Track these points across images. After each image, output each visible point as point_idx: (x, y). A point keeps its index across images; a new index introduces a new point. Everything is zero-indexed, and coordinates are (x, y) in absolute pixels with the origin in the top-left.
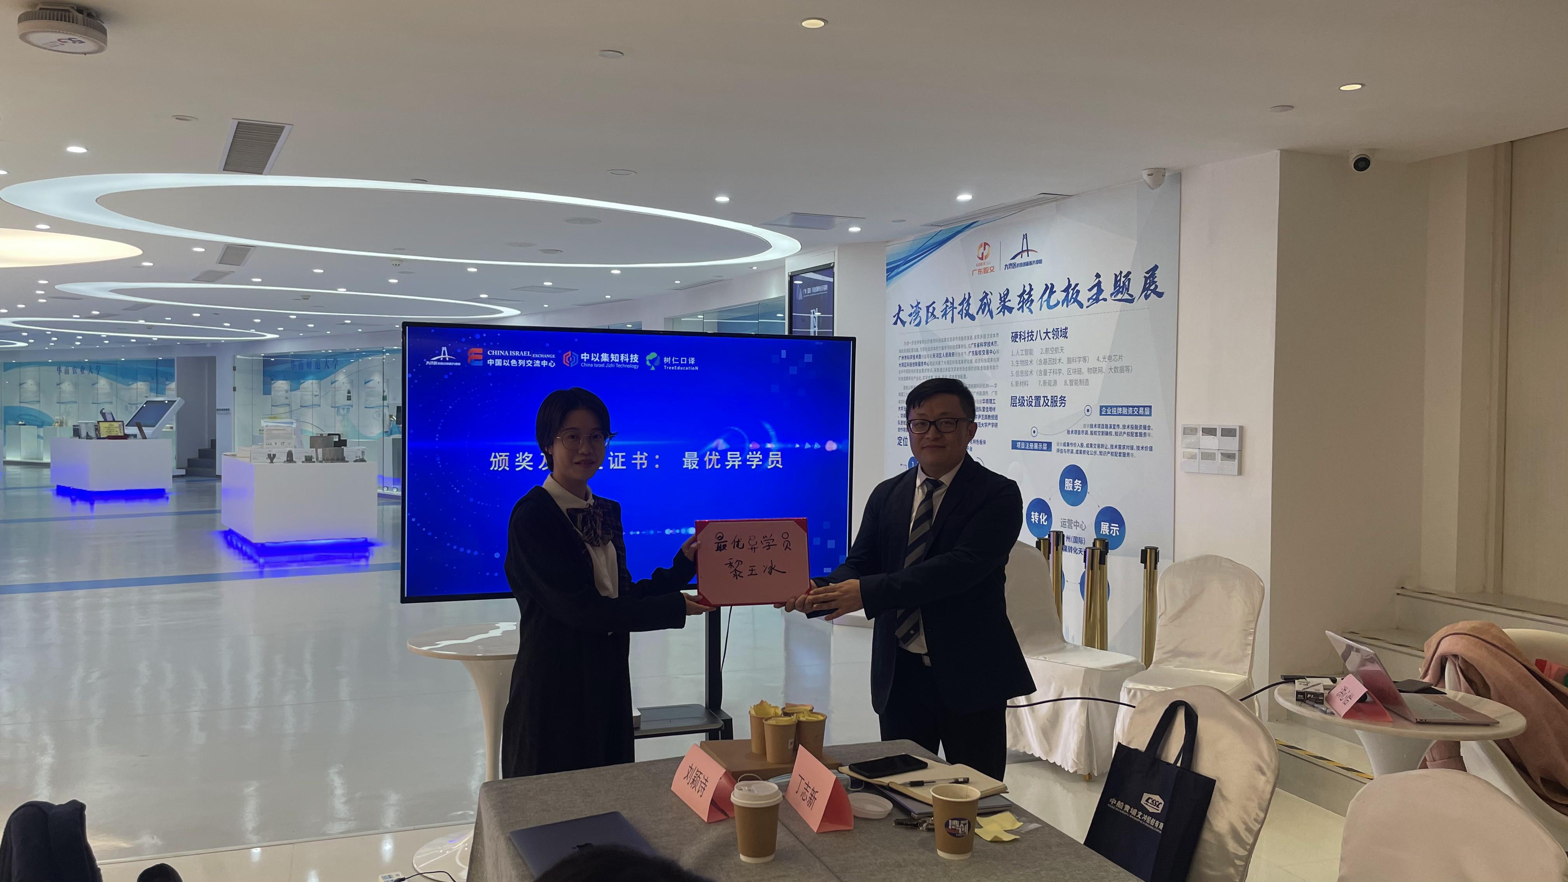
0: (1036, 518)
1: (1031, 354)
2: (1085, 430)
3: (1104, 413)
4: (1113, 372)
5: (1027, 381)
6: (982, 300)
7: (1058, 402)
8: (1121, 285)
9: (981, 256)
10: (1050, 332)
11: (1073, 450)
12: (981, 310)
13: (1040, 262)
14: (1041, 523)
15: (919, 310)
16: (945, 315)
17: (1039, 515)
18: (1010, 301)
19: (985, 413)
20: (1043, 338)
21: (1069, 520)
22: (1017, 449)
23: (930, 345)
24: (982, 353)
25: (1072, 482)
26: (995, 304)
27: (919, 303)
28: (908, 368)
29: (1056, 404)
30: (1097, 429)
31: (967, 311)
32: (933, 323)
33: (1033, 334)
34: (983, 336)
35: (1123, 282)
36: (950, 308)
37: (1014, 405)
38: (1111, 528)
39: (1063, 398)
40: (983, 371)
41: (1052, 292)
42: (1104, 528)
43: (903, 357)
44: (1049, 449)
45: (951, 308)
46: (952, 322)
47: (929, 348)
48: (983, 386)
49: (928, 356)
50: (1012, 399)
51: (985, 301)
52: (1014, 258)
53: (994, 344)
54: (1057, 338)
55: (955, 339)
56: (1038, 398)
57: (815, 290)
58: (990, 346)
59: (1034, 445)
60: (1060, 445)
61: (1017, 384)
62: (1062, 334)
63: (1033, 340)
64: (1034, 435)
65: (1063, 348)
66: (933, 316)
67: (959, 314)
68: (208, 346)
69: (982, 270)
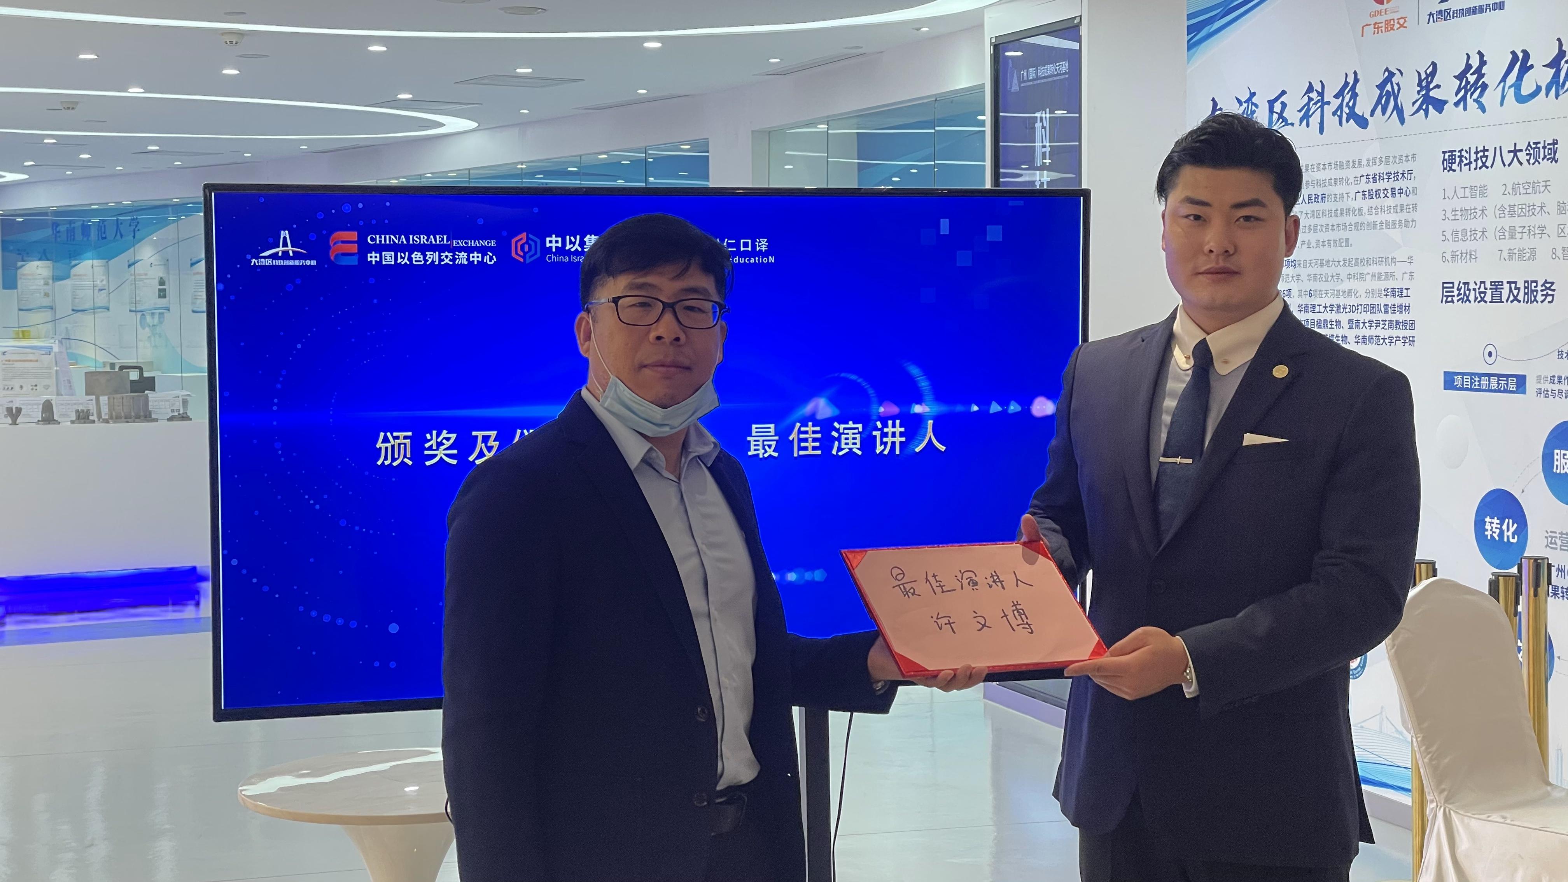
0: (1494, 530)
1: (1483, 194)
5: (1475, 252)
6: (1381, 87)
7: (1540, 293)
10: (1521, 151)
12: (1380, 106)
13: (1499, 6)
14: (1506, 540)
15: (1254, 108)
16: (1306, 117)
17: (1502, 524)
18: (1438, 86)
19: (1389, 317)
20: (1507, 163)
21: (1561, 533)
22: (1455, 388)
24: (1382, 195)
25: (1566, 457)
26: (1409, 95)
27: (1253, 94)
29: (1535, 297)
31: (1352, 109)
33: (1486, 153)
34: (1383, 160)
36: (1316, 103)
37: (1447, 299)
39: (1548, 286)
40: (1385, 230)
41: (1526, 68)
44: (1521, 389)
45: (1319, 104)
46: (1321, 130)
48: (1382, 261)
50: (1444, 288)
51: (1388, 87)
53: (1406, 175)
54: (1537, 162)
55: (1327, 166)
56: (1497, 285)
57: (1044, 72)
58: (1397, 179)
59: (1489, 381)
60: (1542, 381)
61: (1454, 256)
62: (1546, 154)
63: (1487, 167)
64: (1490, 360)
65: (1548, 183)
66: (1281, 120)
67: (1334, 115)
69: (1380, 25)
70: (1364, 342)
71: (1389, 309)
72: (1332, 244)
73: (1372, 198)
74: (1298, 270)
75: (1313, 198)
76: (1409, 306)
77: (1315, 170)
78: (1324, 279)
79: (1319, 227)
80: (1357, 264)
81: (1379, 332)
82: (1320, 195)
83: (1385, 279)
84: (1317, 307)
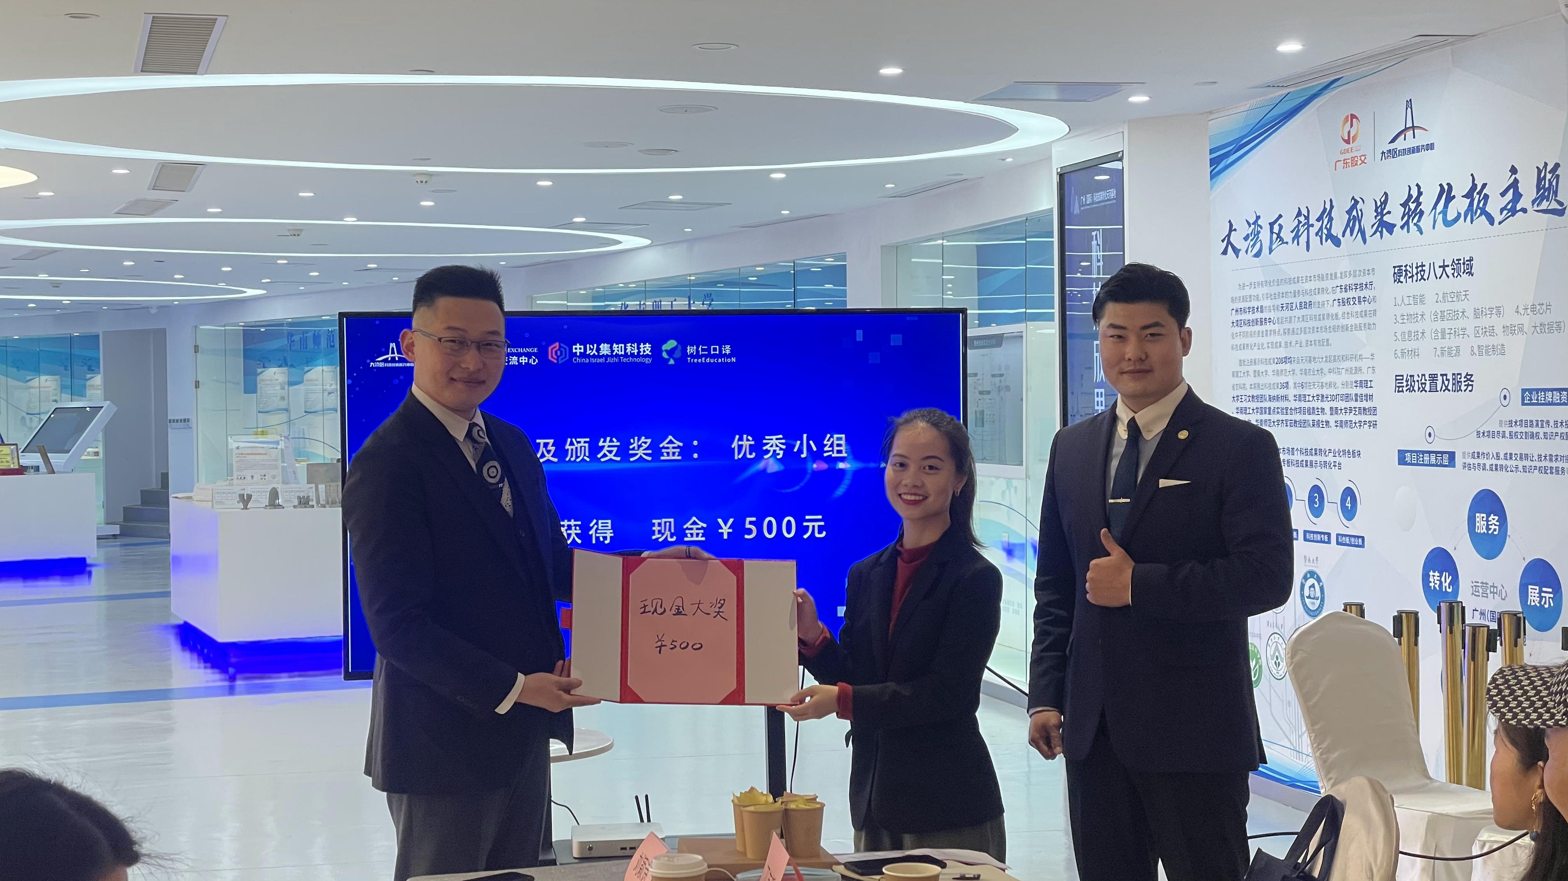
0: (1436, 582)
1: (1422, 302)
2: (1501, 430)
3: (1527, 402)
4: (1539, 332)
5: (1418, 350)
6: (1349, 212)
7: (1463, 384)
8: (1547, 186)
9: (1346, 138)
10: (1448, 266)
11: (1485, 464)
12: (1349, 229)
13: (1431, 147)
14: (1444, 590)
15: (1259, 229)
16: (1297, 237)
17: (1441, 577)
18: (1389, 212)
19: (1359, 404)
20: (1438, 277)
21: (1482, 583)
22: (1405, 463)
23: (1275, 289)
24: (1352, 303)
25: (1484, 519)
26: (1369, 220)
27: (1258, 218)
28: (1245, 328)
29: (1460, 387)
30: (1518, 429)
31: (1329, 230)
32: (1279, 249)
33: (1424, 268)
34: (1352, 273)
35: (1549, 180)
36: (1303, 226)
37: (1399, 389)
38: (1543, 594)
39: (1469, 377)
40: (1354, 332)
41: (1450, 199)
42: (1533, 594)
43: (1237, 311)
44: (1452, 463)
45: (1306, 226)
46: (1308, 249)
47: (1275, 294)
48: (1352, 357)
49: (1276, 308)
50: (1396, 380)
51: (1354, 213)
52: (1393, 141)
53: (1368, 286)
54: (1459, 276)
55: (1312, 278)
56: (1433, 378)
57: (1098, 198)
58: (1362, 290)
59: (1430, 457)
60: (1466, 456)
61: (1403, 353)
62: (1465, 269)
63: (1425, 280)
64: (1430, 440)
65: (1467, 293)
66: (1279, 239)
67: (1316, 236)
68: (153, 311)
69: (1348, 161)
70: (1341, 426)
71: (1359, 398)
72: (1317, 344)
73: (1345, 305)
74: (1295, 366)
75: (1303, 305)
76: (1372, 396)
77: (1304, 281)
78: (1312, 373)
79: (1307, 330)
80: (1335, 360)
81: (1352, 417)
82: (1308, 302)
83: (1355, 373)
84: (1307, 397)
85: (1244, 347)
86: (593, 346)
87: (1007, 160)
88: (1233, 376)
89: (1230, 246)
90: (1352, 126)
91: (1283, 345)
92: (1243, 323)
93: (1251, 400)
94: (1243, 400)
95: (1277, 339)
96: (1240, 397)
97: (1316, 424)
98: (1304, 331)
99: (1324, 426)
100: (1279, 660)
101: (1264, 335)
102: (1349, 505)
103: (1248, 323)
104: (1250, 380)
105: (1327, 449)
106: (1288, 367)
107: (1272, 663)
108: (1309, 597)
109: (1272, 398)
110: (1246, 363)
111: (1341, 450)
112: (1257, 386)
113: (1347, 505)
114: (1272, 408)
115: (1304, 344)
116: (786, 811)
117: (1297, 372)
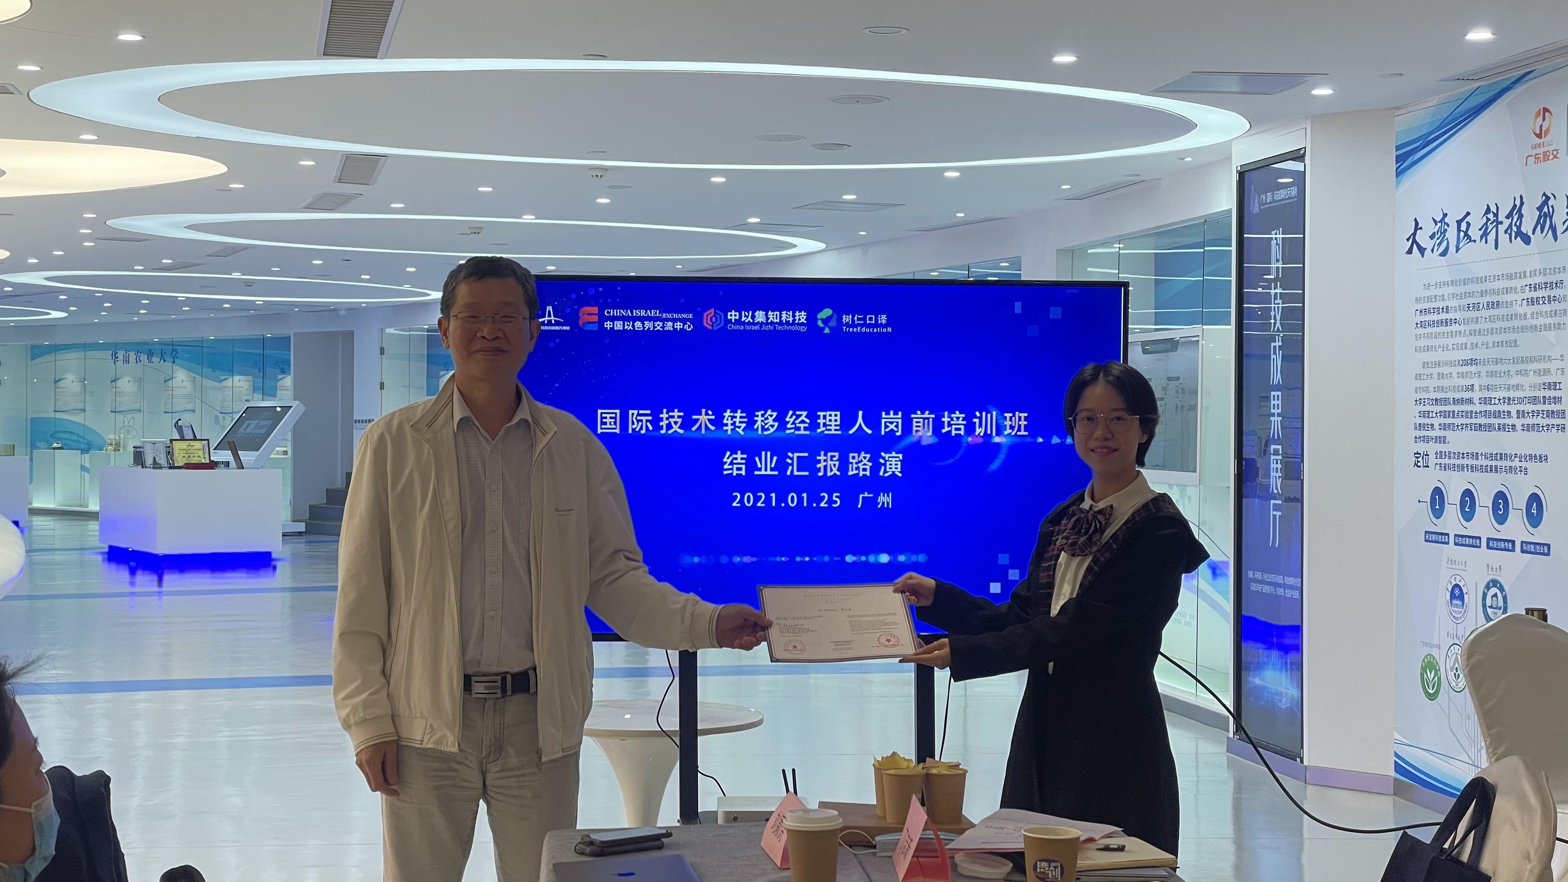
6: (1540, 209)
9: (1538, 132)
12: (1539, 225)
15: (1446, 227)
16: (1485, 235)
19: (1547, 407)
23: (1462, 289)
24: (1541, 302)
26: (1561, 216)
27: (1445, 215)
28: (1429, 330)
31: (1519, 228)
32: (1467, 248)
34: (1542, 271)
36: (1492, 223)
40: (1544, 332)
43: (1421, 312)
45: (1495, 224)
46: (1496, 248)
47: (1462, 294)
48: (1541, 359)
49: (1460, 308)
51: (1545, 210)
53: (1558, 285)
55: (1500, 277)
57: (1278, 196)
58: (1552, 289)
66: (1466, 238)
67: (1505, 233)
68: (342, 313)
69: (1539, 156)
70: (1528, 430)
71: (1547, 401)
72: (1505, 345)
73: (1534, 305)
74: (1480, 368)
75: (1490, 305)
76: (1561, 398)
77: (1492, 281)
78: (1498, 375)
79: (1495, 330)
80: (1522, 362)
81: (1540, 421)
82: (1495, 302)
84: (1493, 400)
85: (1428, 349)
86: (749, 313)
87: (1186, 159)
88: (1416, 379)
89: (1415, 246)
90: (1544, 119)
91: (1469, 346)
92: (1427, 324)
93: (1434, 404)
94: (1426, 404)
95: (1463, 340)
96: (1423, 400)
97: (1502, 428)
98: (1491, 332)
99: (1510, 430)
100: (1459, 672)
101: (1449, 337)
102: (1535, 512)
103: (1433, 324)
104: (1432, 383)
105: (1513, 454)
106: (1473, 369)
107: (1451, 675)
108: (1491, 607)
109: (1456, 402)
110: (1430, 365)
111: (1528, 454)
112: (1441, 389)
113: (1533, 511)
114: (1456, 412)
115: (1491, 345)
116: (928, 777)
117: (1483, 374)
